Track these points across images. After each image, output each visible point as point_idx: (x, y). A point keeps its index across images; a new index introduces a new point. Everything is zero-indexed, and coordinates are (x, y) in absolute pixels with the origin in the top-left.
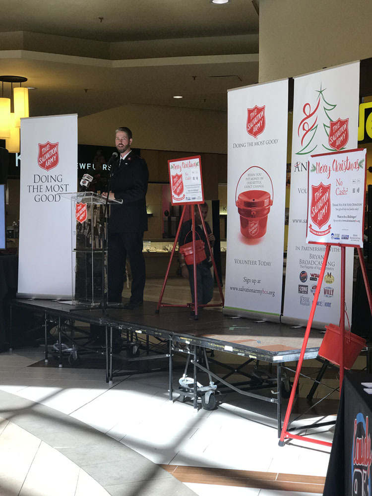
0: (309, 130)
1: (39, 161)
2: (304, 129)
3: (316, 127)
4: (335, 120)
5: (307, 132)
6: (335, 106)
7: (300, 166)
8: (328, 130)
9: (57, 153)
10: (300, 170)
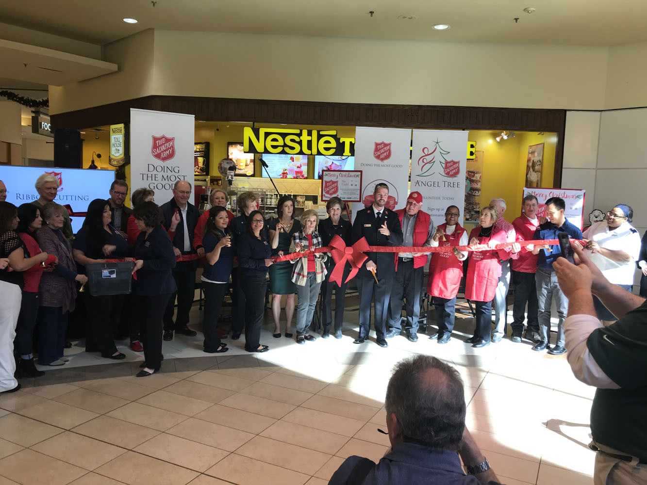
0: (427, 163)
1: (153, 152)
2: (423, 162)
3: (434, 162)
4: (449, 160)
5: (426, 164)
6: (449, 152)
7: (420, 183)
8: (444, 165)
9: (173, 147)
10: (420, 185)
